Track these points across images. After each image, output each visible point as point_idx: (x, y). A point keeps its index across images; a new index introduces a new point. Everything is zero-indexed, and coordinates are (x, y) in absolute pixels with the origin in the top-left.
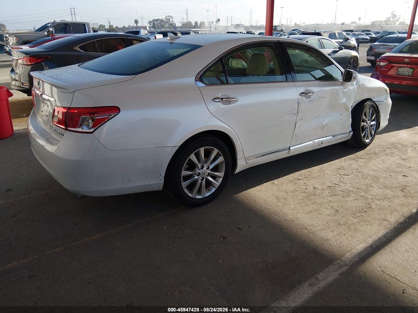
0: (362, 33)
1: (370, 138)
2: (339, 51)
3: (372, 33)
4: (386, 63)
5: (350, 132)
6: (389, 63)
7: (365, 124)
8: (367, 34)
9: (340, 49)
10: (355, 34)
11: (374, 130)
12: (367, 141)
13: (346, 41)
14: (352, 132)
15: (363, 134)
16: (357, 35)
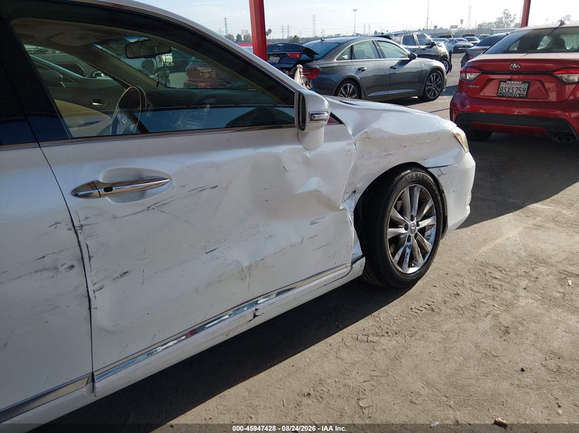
0: (463, 39)
1: (421, 261)
2: (409, 61)
3: (476, 38)
4: (478, 74)
5: (353, 263)
6: (482, 73)
7: (402, 230)
8: (469, 40)
9: (412, 57)
10: (453, 40)
11: (432, 238)
12: (412, 270)
13: (431, 47)
14: (363, 260)
15: (397, 257)
16: (456, 42)
